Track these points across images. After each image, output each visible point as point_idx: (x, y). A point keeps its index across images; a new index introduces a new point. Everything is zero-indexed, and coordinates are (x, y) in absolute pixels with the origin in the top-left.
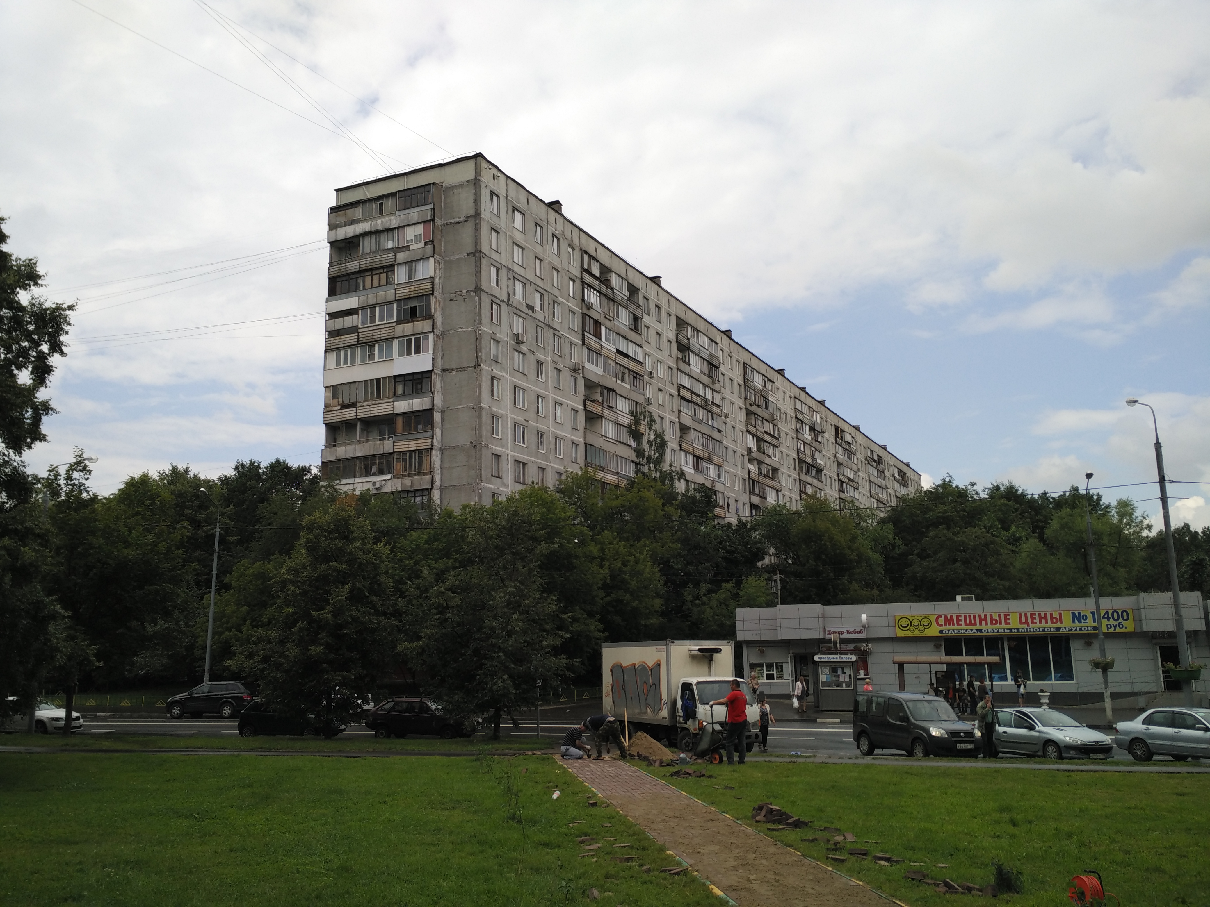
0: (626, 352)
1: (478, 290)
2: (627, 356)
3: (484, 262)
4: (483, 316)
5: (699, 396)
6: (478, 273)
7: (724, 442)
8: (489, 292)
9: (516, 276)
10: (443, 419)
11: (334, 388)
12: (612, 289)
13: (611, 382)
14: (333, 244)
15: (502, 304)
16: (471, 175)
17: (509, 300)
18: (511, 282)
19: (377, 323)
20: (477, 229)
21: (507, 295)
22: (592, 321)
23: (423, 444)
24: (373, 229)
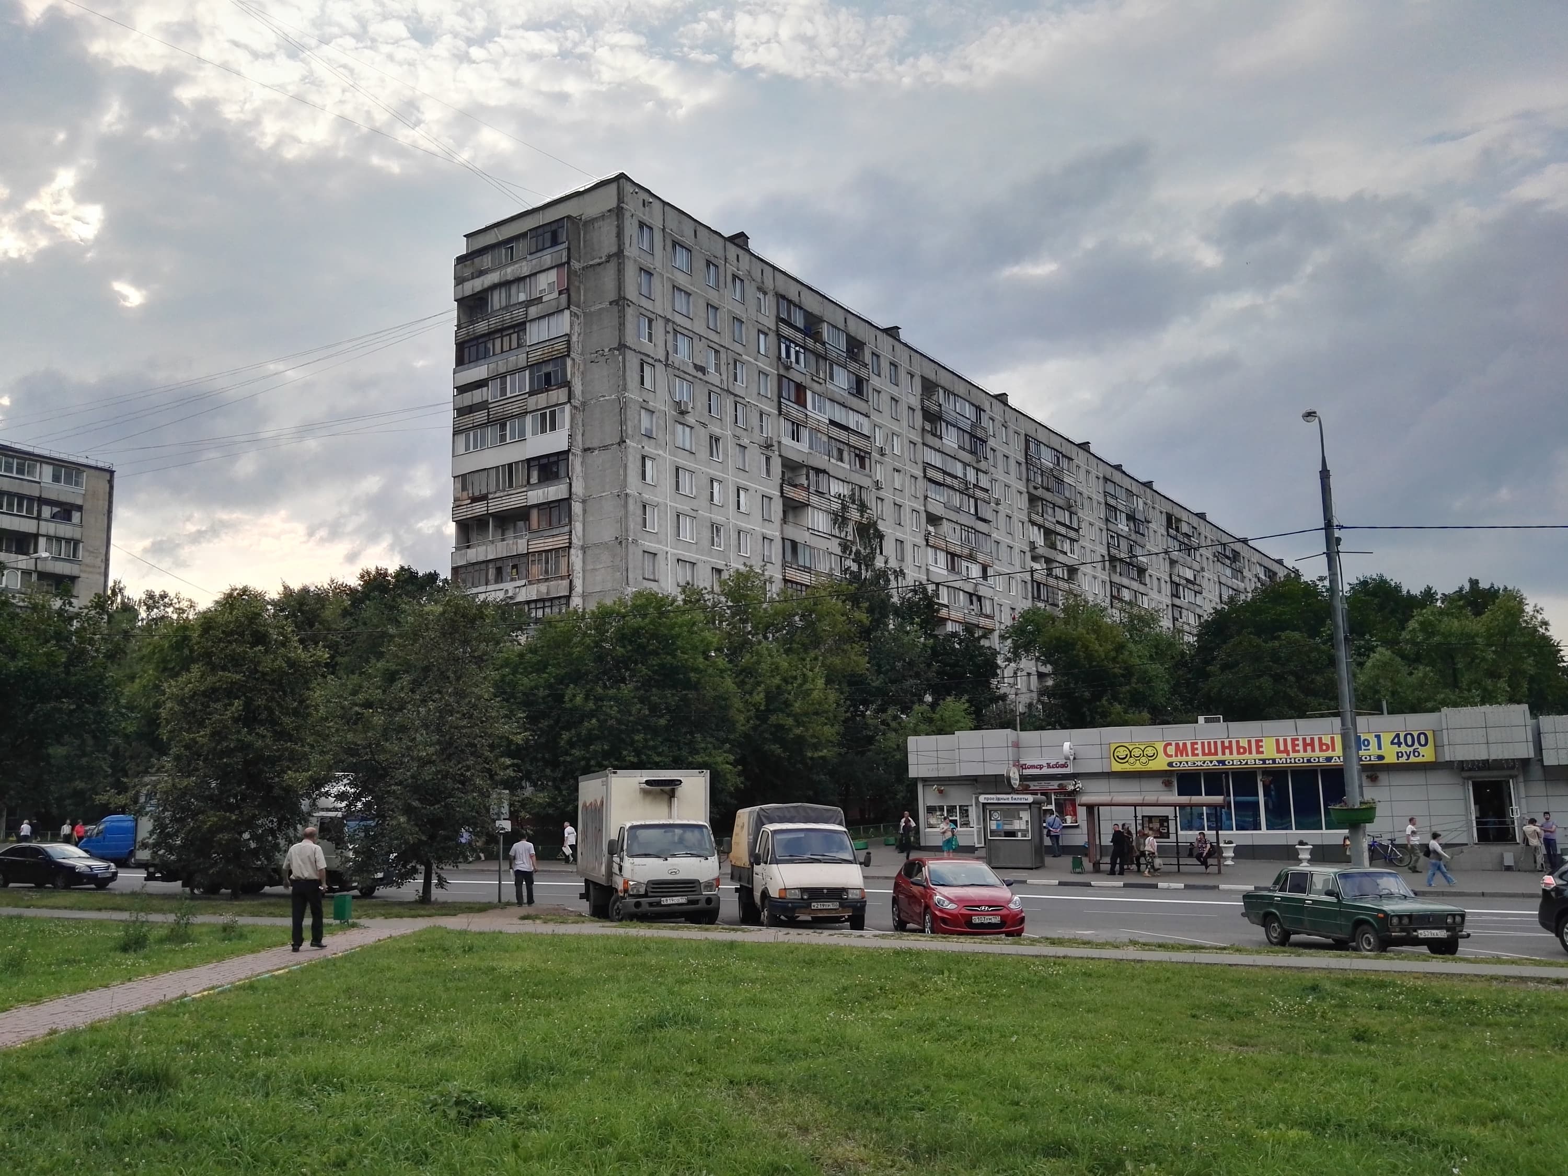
0: (844, 423)
1: (622, 347)
2: (846, 428)
3: (630, 312)
4: (629, 379)
5: (956, 477)
6: (622, 325)
7: (994, 535)
8: (638, 349)
9: (678, 329)
10: (585, 511)
11: (464, 476)
12: (824, 344)
13: (820, 461)
14: (460, 301)
15: (657, 364)
16: (613, 204)
17: (667, 359)
18: (670, 337)
19: (509, 395)
20: (620, 271)
21: (664, 353)
22: (792, 385)
23: (561, 541)
24: (503, 279)
